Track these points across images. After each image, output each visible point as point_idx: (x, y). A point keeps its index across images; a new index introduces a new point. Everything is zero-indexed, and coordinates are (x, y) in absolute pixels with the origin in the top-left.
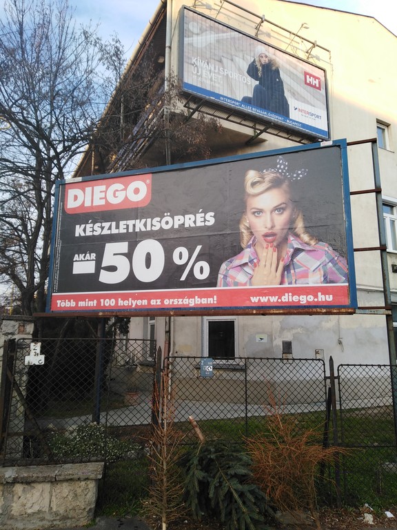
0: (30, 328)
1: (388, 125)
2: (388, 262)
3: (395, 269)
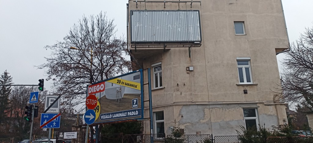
1: (243, 22)
2: (242, 89)
3: (245, 92)
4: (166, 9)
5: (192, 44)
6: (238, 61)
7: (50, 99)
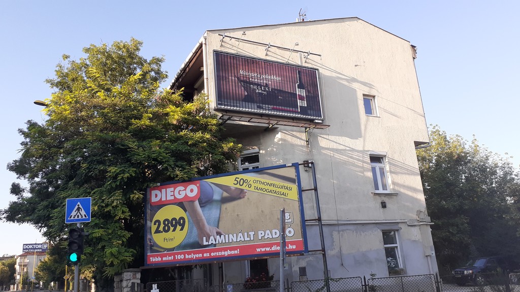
1: (374, 97)
3: (384, 205)
4: (268, 58)
5: (311, 123)
6: (370, 155)
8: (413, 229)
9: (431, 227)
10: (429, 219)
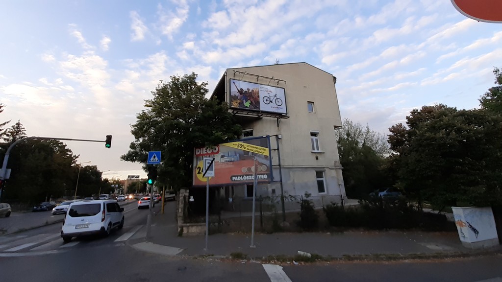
0: (188, 191)
1: (313, 103)
2: (314, 156)
3: (317, 158)
4: (258, 82)
5: (280, 116)
6: (311, 132)
7: (207, 161)
8: (332, 170)
9: (342, 170)
10: (341, 166)
